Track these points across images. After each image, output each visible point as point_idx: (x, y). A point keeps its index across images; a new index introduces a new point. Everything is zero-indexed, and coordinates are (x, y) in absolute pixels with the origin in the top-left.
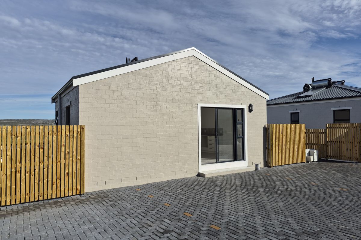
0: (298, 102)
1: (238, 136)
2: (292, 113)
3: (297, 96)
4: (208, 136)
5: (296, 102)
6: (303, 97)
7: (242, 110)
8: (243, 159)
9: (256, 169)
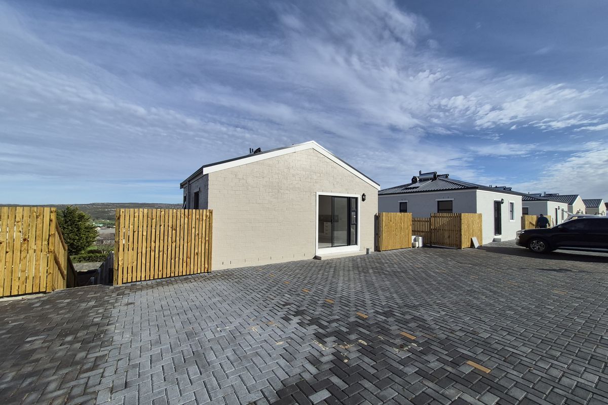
0: (407, 193)
1: (352, 223)
2: (401, 203)
3: (406, 187)
4: (325, 223)
5: (404, 193)
6: (411, 188)
7: (356, 199)
8: (356, 244)
9: (368, 253)
